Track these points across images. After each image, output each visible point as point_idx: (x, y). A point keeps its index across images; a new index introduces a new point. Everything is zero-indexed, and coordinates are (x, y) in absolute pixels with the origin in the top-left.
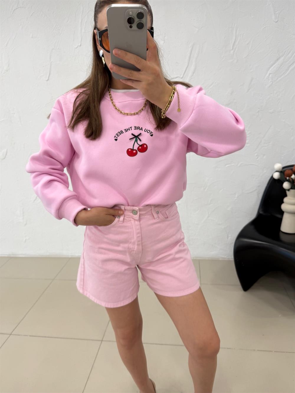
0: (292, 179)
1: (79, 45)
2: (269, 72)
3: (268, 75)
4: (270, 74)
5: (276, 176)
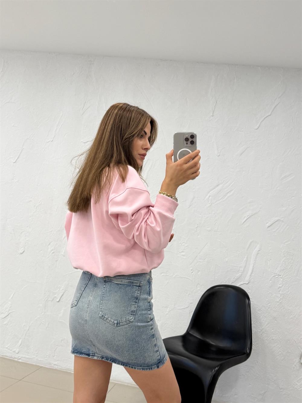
2: (209, 195)
3: (207, 197)
4: (210, 196)
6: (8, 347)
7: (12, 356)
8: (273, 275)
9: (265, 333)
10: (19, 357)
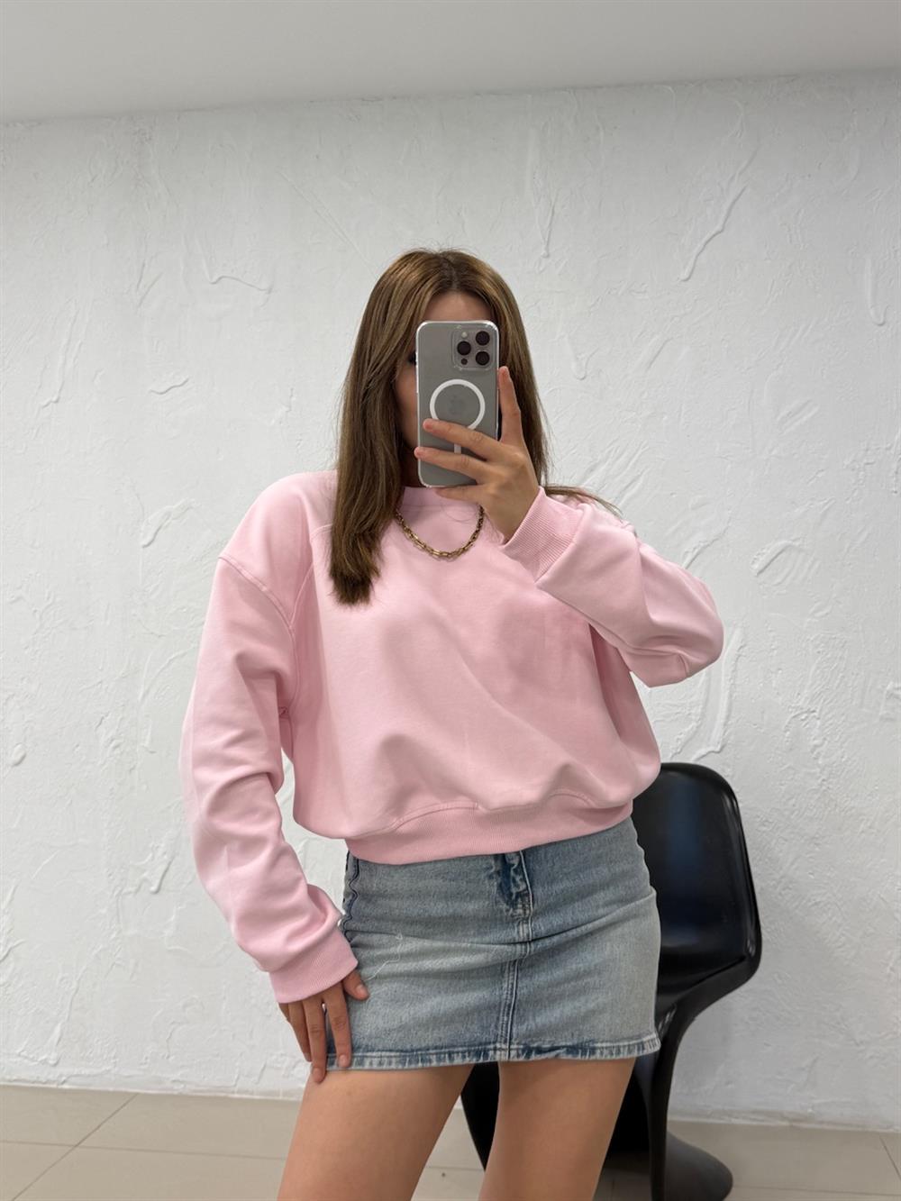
6: (23, 1051)
7: (38, 1077)
8: (793, 715)
9: (790, 889)
10: (61, 1076)
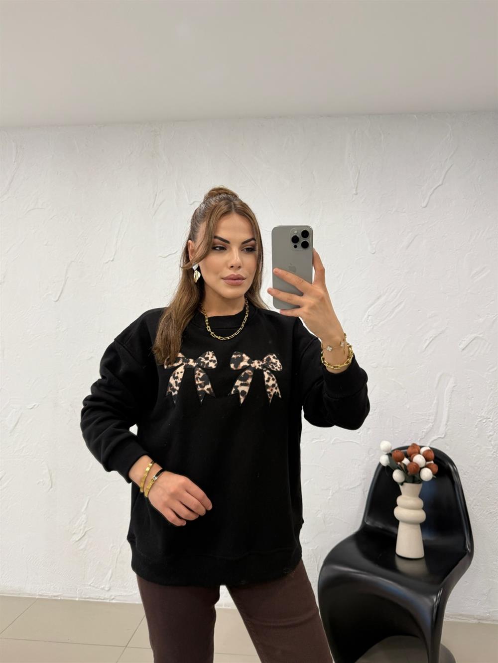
0: (404, 465)
1: (111, 259)
2: (367, 313)
5: (384, 460)
7: (100, 597)
8: (479, 420)
10: (111, 596)
